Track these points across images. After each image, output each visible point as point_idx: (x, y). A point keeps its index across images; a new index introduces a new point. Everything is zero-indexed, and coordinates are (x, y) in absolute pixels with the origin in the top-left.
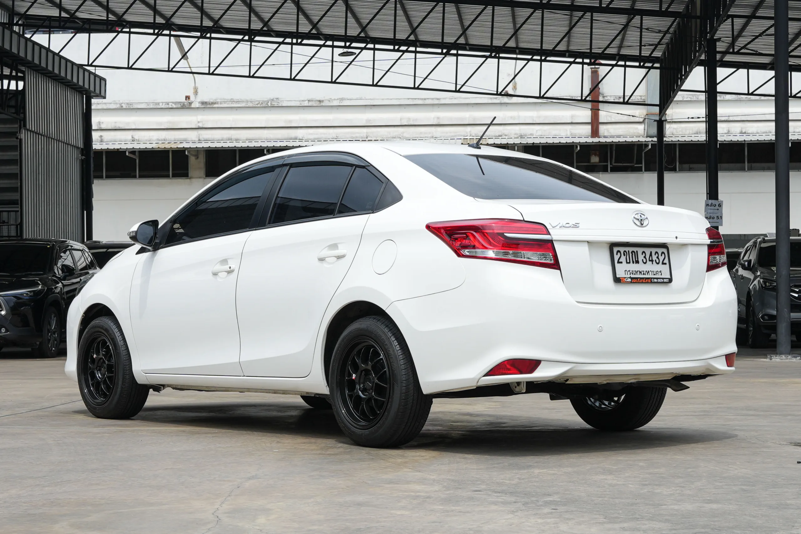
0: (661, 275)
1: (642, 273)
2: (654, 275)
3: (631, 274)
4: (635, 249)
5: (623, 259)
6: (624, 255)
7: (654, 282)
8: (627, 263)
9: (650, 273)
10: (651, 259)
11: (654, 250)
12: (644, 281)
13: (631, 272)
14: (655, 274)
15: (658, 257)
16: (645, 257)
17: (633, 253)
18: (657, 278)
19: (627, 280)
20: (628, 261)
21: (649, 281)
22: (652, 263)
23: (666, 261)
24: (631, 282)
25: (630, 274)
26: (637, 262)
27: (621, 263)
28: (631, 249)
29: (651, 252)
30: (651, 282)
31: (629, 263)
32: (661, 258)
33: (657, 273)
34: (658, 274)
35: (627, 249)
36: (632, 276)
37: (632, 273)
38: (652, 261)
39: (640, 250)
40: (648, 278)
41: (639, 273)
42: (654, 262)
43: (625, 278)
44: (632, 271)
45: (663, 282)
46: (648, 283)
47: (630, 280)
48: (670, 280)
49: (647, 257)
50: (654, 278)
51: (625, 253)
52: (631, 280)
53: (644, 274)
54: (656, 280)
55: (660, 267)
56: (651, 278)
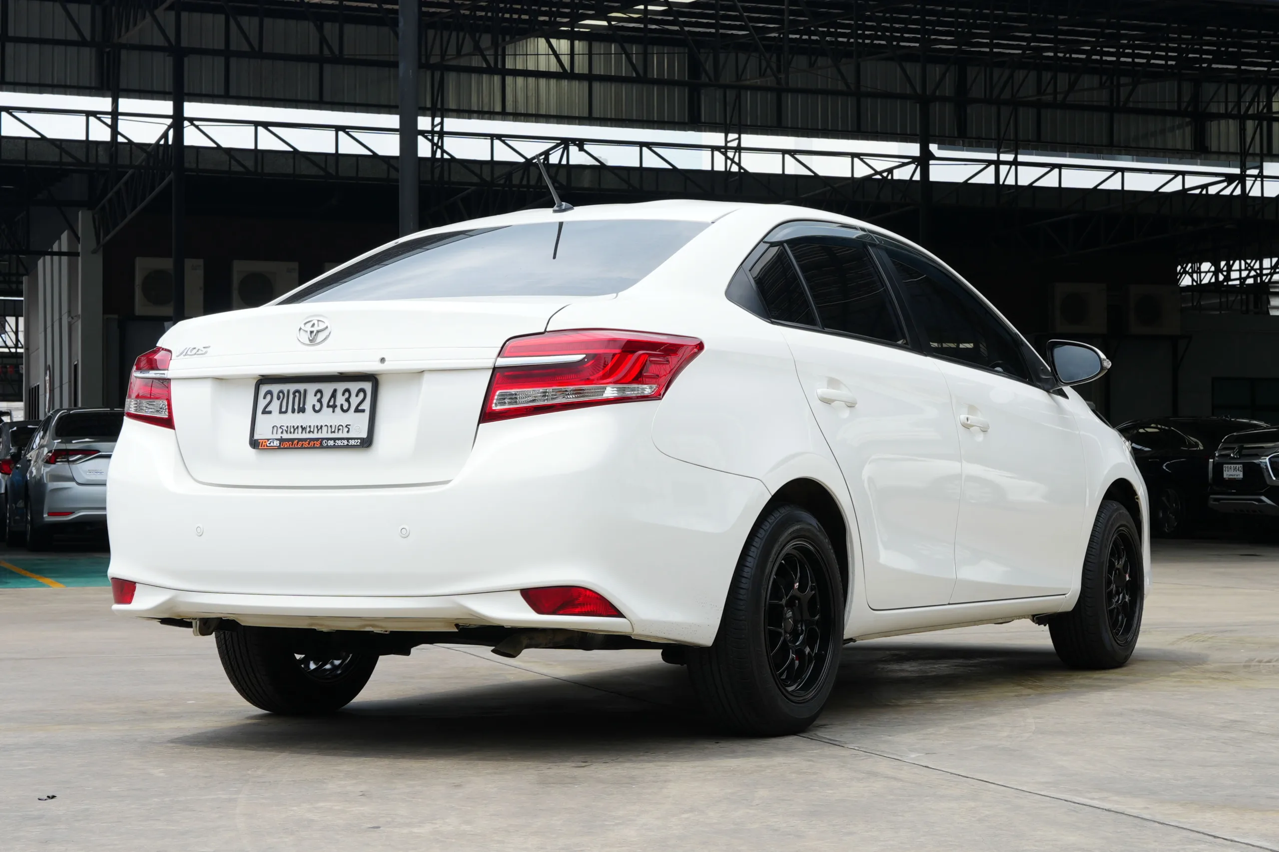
0: (348, 432)
1: (308, 429)
2: (332, 432)
3: (284, 432)
4: (301, 387)
5: (275, 406)
6: (278, 398)
7: (328, 447)
8: (281, 412)
9: (325, 429)
10: (331, 403)
11: (341, 387)
12: (306, 444)
13: (285, 428)
14: (334, 432)
15: (348, 400)
16: (320, 401)
17: (297, 394)
18: (335, 439)
19: (272, 444)
20: (284, 409)
21: (318, 444)
22: (333, 412)
23: (366, 406)
24: (279, 448)
25: (282, 433)
26: (302, 410)
27: (270, 412)
28: (293, 387)
29: (335, 391)
30: (322, 447)
31: (286, 412)
32: (355, 401)
33: (339, 430)
34: (341, 431)
35: (285, 387)
36: (285, 436)
37: (287, 432)
38: (334, 407)
39: (312, 388)
40: (317, 439)
41: (300, 429)
42: (338, 409)
43: (268, 440)
44: (287, 427)
45: (348, 447)
46: (314, 448)
47: (277, 443)
48: (367, 443)
49: (325, 401)
50: (328, 439)
51: (281, 395)
52: (280, 444)
53: (310, 432)
54: (331, 443)
55: (350, 418)
56: (323, 439)
